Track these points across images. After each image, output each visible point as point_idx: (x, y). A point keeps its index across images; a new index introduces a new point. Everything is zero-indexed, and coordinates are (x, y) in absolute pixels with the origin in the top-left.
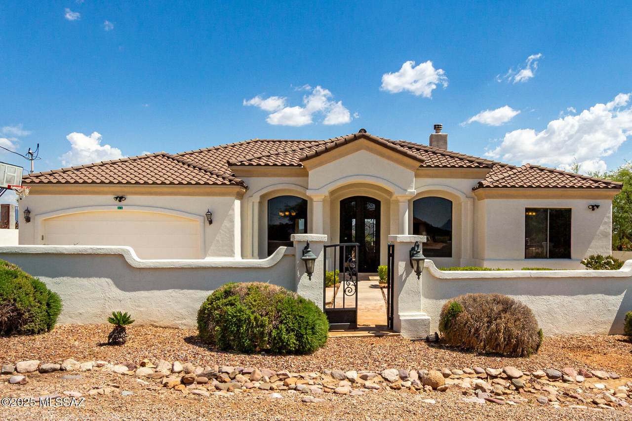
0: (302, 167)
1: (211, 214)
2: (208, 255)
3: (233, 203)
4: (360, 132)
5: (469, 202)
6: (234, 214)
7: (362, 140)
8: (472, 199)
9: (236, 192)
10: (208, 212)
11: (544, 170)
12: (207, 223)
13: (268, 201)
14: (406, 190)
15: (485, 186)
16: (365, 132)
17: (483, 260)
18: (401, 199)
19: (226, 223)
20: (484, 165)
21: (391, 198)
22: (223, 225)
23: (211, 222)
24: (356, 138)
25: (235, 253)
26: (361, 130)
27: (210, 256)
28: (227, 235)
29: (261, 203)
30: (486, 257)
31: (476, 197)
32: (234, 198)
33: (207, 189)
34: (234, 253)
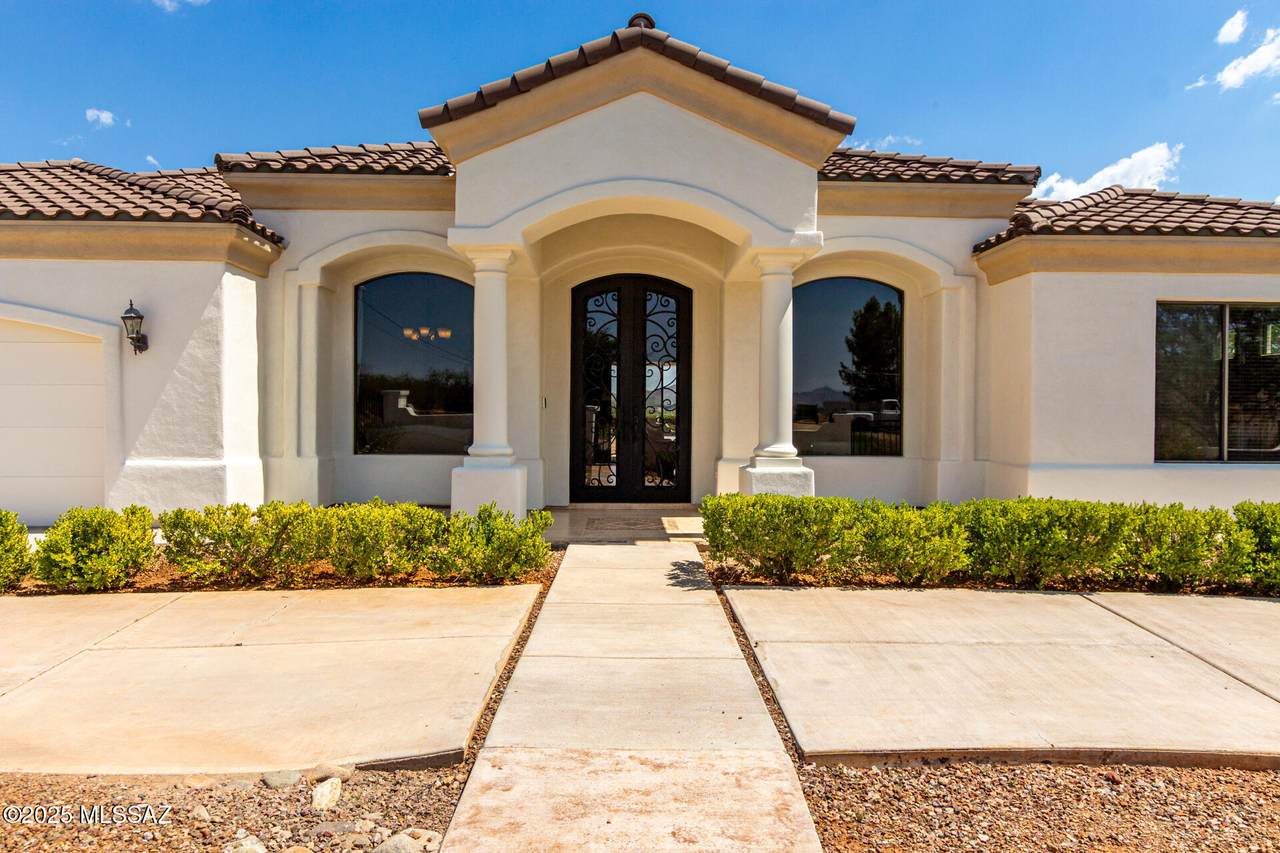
0: (451, 174)
1: (141, 318)
2: (133, 453)
3: (218, 283)
4: (631, 24)
5: (963, 292)
6: (219, 319)
7: (640, 53)
8: (973, 279)
9: (226, 245)
10: (131, 310)
11: (1173, 199)
12: (129, 347)
13: (357, 288)
14: (792, 231)
15: (1035, 227)
16: (651, 24)
17: (1025, 466)
18: (769, 263)
19: (194, 349)
20: (1011, 175)
21: (725, 276)
22: (184, 354)
23: (141, 343)
24: (618, 46)
25: (225, 444)
26: (637, 17)
27: (140, 454)
28: (197, 387)
29: (327, 291)
30: (1034, 456)
31: (984, 276)
32: (220, 265)
33: (125, 232)
34: (222, 447)
